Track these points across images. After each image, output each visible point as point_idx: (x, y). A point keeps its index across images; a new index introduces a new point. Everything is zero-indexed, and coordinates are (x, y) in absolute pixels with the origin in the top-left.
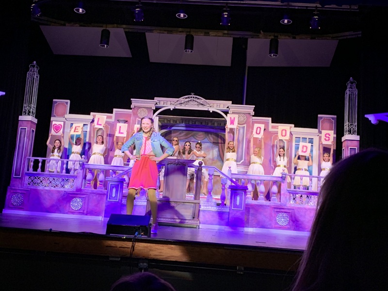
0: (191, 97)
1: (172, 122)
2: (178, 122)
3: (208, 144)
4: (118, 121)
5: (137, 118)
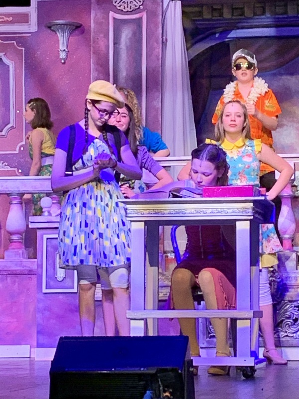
1: (227, 15)
2: (248, 13)
4: (50, 28)
5: (111, 14)
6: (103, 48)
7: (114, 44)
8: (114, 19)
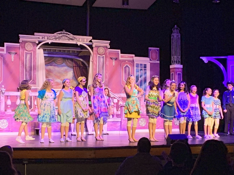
0: (63, 33)
3: (65, 67)
4: (9, 53)
5: (25, 51)
6: (23, 59)
7: (26, 58)
8: (26, 52)
